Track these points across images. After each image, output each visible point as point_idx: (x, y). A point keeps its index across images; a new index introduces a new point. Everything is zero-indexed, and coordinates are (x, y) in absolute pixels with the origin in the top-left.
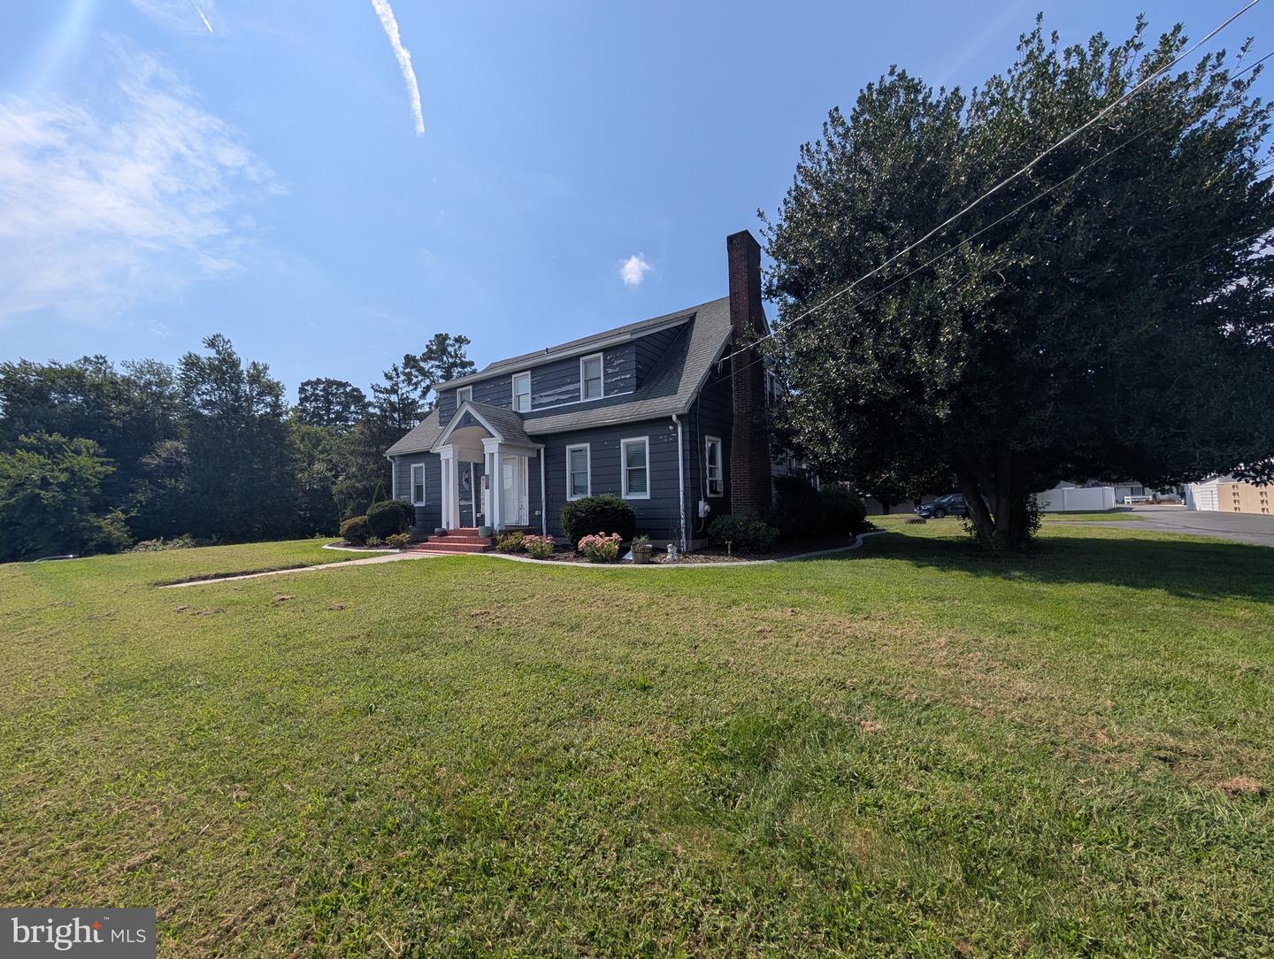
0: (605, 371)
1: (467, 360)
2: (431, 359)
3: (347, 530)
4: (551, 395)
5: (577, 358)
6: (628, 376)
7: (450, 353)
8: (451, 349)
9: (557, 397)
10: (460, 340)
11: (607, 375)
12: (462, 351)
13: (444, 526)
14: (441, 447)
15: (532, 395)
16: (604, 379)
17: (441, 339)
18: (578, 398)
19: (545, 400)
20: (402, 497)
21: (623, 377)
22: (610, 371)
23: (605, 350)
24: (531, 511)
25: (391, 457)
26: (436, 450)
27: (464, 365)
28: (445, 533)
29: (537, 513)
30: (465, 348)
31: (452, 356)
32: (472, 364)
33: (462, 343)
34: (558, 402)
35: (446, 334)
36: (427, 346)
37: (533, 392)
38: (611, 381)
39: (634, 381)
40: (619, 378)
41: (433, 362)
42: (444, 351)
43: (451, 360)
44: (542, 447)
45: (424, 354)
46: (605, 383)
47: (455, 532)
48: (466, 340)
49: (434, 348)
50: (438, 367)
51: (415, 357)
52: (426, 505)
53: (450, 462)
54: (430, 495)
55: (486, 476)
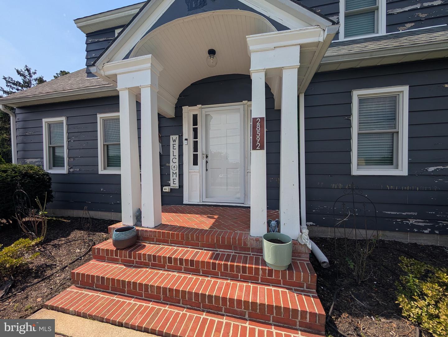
6: (438, 2)
11: (391, 3)
14: (117, 62)
16: (387, 9)
28: (133, 240)
38: (400, 10)
40: (418, 6)
46: (387, 15)
52: (69, 173)
53: (140, 104)
54: (76, 159)
55: (255, 119)
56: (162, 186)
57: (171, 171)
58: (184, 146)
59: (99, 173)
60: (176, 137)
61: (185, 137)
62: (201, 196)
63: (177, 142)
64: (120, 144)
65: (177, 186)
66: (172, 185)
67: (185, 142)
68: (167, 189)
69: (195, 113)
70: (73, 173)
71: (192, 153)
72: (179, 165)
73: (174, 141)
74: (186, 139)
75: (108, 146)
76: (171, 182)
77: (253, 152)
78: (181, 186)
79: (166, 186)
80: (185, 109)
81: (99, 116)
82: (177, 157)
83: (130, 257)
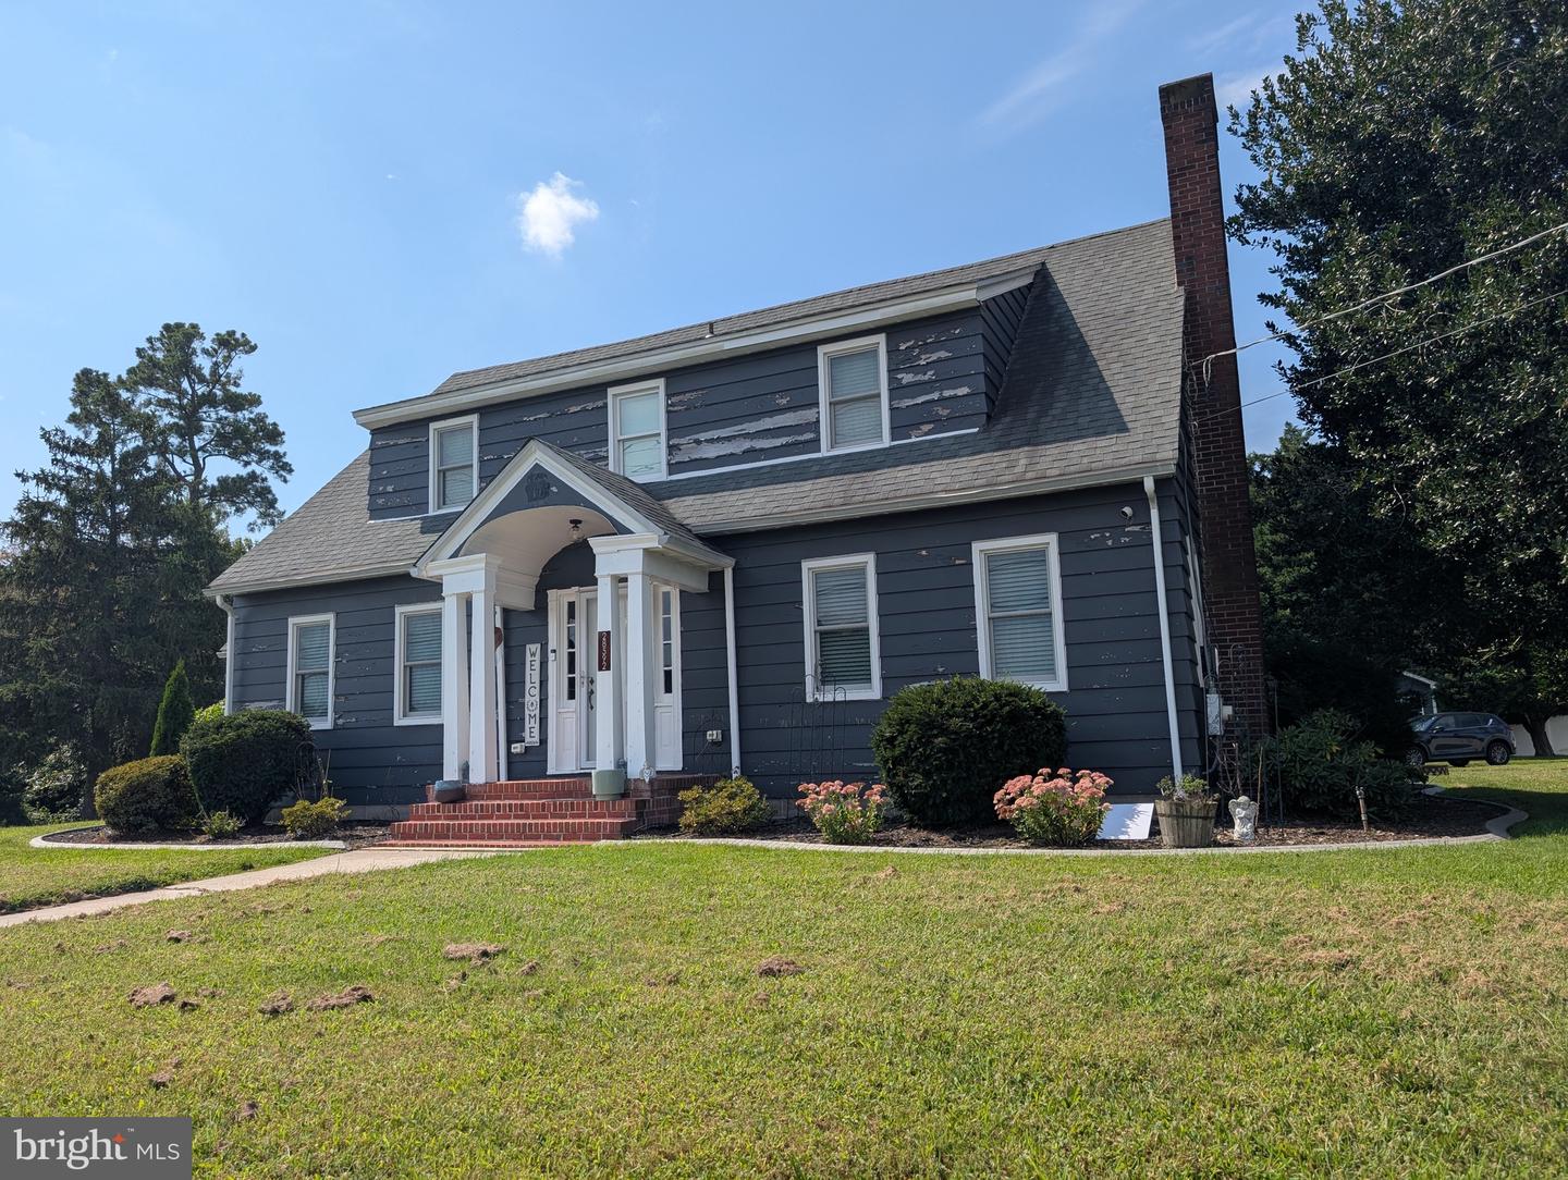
0: (891, 379)
1: (243, 390)
2: (151, 382)
3: (122, 795)
4: (729, 439)
5: (809, 346)
6: (964, 391)
7: (198, 371)
8: (203, 363)
9: (747, 445)
10: (230, 343)
11: (896, 390)
12: (232, 370)
13: (451, 773)
14: (443, 561)
15: (669, 438)
16: (891, 399)
17: (180, 337)
18: (814, 444)
19: (711, 452)
20: (253, 707)
21: (947, 393)
22: (907, 378)
23: (893, 330)
24: (691, 733)
25: (227, 599)
26: (426, 571)
27: (237, 402)
28: (459, 795)
29: (713, 735)
30: (240, 362)
31: (202, 380)
32: (255, 401)
33: (233, 348)
34: (751, 454)
35: (194, 326)
36: (140, 352)
37: (672, 431)
38: (910, 402)
39: (981, 404)
40: (935, 396)
41: (152, 391)
42: (186, 367)
43: (201, 389)
44: (727, 565)
45: (131, 371)
46: (892, 409)
47: (490, 790)
48: (247, 342)
49: (160, 355)
50: (165, 404)
51: (105, 375)
52: (336, 728)
53: (471, 602)
54: (351, 697)
55: (600, 633)
56: (509, 743)
57: (527, 712)
58: (550, 663)
59: (395, 724)
60: (534, 648)
61: (552, 645)
62: (578, 759)
63: (538, 657)
64: (440, 664)
65: (536, 740)
66: (528, 739)
67: (551, 656)
68: (517, 748)
69: (571, 600)
70: (343, 728)
71: (566, 676)
72: (541, 700)
73: (533, 655)
74: (554, 651)
75: (411, 668)
76: (526, 734)
77: (600, 674)
78: (543, 741)
79: (517, 742)
80: (552, 594)
81: (399, 610)
82: (537, 685)
83: (454, 811)
